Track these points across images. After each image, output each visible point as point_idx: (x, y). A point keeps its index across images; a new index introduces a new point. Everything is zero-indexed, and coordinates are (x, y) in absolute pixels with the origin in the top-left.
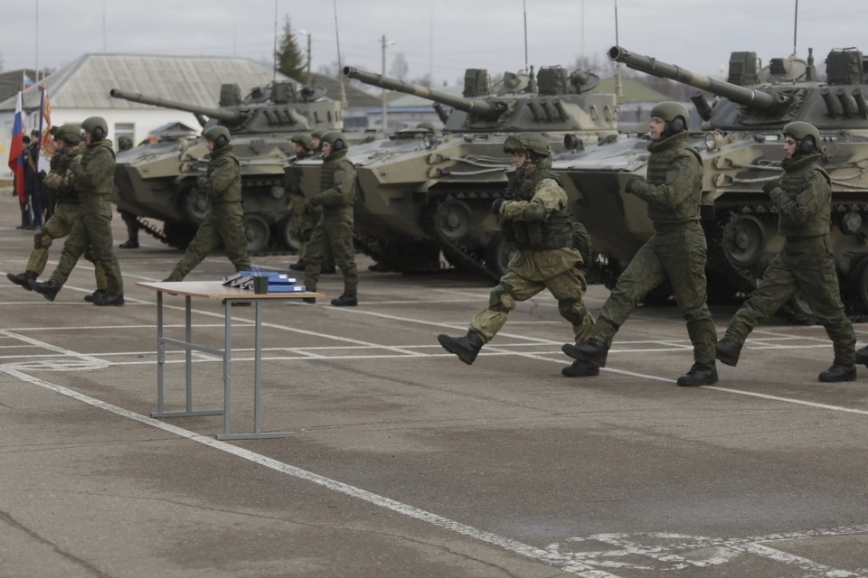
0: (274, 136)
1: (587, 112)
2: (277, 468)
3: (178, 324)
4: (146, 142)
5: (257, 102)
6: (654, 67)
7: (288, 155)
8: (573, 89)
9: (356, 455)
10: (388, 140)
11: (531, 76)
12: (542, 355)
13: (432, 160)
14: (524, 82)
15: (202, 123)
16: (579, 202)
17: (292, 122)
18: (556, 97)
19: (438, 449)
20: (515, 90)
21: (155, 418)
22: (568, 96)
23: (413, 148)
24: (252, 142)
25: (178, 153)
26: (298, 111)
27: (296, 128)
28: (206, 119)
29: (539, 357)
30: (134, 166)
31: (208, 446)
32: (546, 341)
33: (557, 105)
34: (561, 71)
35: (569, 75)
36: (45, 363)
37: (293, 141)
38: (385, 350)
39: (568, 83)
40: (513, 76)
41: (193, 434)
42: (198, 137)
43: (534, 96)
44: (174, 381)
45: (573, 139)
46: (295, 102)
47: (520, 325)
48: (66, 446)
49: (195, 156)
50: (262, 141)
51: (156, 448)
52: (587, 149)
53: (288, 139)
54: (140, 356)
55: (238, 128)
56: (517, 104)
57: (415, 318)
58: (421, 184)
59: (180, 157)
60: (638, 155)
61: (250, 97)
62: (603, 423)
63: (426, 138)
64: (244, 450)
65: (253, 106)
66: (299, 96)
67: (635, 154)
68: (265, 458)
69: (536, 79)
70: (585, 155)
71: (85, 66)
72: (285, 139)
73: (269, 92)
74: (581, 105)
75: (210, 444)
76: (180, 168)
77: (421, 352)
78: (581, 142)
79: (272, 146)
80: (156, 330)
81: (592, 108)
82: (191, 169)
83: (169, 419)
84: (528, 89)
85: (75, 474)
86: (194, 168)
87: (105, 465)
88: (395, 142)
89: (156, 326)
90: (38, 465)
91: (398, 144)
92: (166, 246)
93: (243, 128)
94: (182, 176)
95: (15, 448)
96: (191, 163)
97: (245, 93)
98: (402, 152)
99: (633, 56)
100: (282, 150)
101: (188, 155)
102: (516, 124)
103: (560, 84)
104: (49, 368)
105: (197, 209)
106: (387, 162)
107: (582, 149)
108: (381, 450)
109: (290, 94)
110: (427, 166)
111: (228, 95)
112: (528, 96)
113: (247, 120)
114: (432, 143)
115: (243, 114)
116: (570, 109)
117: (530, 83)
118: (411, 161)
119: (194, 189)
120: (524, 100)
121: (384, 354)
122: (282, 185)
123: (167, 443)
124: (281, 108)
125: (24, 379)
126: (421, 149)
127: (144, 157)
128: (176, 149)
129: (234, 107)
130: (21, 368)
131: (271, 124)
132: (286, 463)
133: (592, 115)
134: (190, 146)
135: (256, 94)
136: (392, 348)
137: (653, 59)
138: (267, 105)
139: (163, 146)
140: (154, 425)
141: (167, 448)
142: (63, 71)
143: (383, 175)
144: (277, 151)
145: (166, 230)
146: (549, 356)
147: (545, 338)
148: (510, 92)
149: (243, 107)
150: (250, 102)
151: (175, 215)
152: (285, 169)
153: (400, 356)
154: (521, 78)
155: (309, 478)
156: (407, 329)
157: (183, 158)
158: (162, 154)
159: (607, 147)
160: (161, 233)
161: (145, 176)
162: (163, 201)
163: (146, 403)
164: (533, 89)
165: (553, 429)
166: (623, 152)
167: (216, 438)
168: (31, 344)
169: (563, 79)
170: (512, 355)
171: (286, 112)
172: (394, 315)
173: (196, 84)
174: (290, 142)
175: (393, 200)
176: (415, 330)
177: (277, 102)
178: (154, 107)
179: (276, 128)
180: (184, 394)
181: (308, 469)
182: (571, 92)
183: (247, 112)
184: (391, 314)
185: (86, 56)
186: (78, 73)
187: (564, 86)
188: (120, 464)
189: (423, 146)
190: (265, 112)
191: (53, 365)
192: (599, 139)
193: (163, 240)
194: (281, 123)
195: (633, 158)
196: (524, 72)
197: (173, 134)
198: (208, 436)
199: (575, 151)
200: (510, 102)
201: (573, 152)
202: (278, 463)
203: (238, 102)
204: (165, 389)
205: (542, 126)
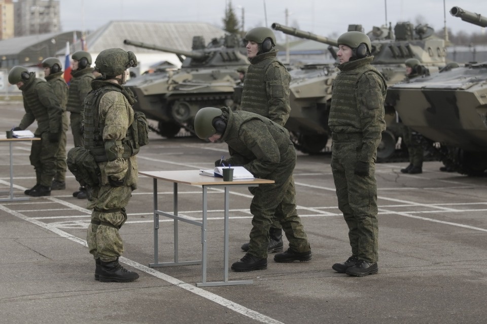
0: (226, 68)
1: (426, 51)
2: (242, 312)
3: (168, 191)
4: (147, 72)
5: (215, 47)
6: (480, 21)
7: (235, 79)
8: (418, 36)
9: (299, 300)
10: (300, 70)
11: (390, 29)
12: (413, 214)
13: (329, 82)
14: (386, 33)
15: (181, 60)
16: (428, 109)
17: (237, 59)
18: (407, 42)
19: (359, 295)
20: (380, 38)
21: (152, 267)
22: (415, 41)
23: (317, 75)
24: (213, 72)
25: (166, 79)
26: (241, 53)
27: (240, 63)
28: (184, 57)
29: (411, 216)
30: (138, 87)
31: (191, 293)
32: (412, 203)
33: (408, 47)
34: (409, 25)
35: (414, 28)
36: (78, 223)
37: (238, 71)
38: (306, 210)
39: (414, 33)
40: (378, 29)
41: (179, 281)
42: (179, 69)
43: (392, 41)
44: (166, 235)
45: (423, 68)
46: (239, 47)
47: (391, 191)
48: (88, 293)
49: (177, 80)
50: (219, 71)
51: (153, 295)
52: (432, 75)
53: (235, 70)
54: (142, 217)
55: (204, 63)
56: (382, 47)
57: (322, 186)
58: (322, 98)
59: (168, 81)
60: (468, 79)
61: (211, 45)
62: (472, 272)
63: (325, 69)
64: (217, 296)
65: (213, 49)
66: (241, 43)
67: (465, 78)
68: (233, 303)
69: (393, 31)
70: (431, 79)
71: (111, 28)
72: (233, 70)
73: (223, 41)
74: (423, 46)
75: (192, 291)
76: (168, 88)
77: (331, 212)
78: (428, 71)
79: (225, 74)
80: (153, 196)
81: (429, 48)
82: (175, 89)
83: (162, 269)
84: (388, 37)
85: (92, 319)
86: (177, 88)
87: (114, 311)
88: (304, 71)
89: (153, 193)
90: (65, 311)
91: (306, 73)
92: (159, 137)
93: (207, 63)
94: (169, 93)
95: (50, 295)
96: (174, 85)
97: (207, 41)
98: (310, 78)
99: (466, 13)
100: (231, 76)
101: (173, 81)
102: (381, 59)
103: (409, 33)
104: (80, 226)
105: (178, 113)
106: (301, 84)
107: (428, 75)
108: (317, 296)
109: (236, 42)
110: (325, 87)
111: (198, 43)
112: (388, 41)
113: (209, 58)
114: (328, 71)
115: (207, 54)
116: (415, 49)
117: (389, 33)
118: (316, 83)
119: (177, 102)
120: (386, 44)
121: (307, 214)
122: (232, 98)
123: (161, 289)
124: (230, 51)
125: (62, 236)
126: (322, 76)
127: (146, 82)
128: (165, 77)
129: (201, 50)
130: (61, 226)
131: (224, 60)
132: (248, 308)
133: (429, 53)
134: (174, 74)
135: (215, 42)
136: (311, 209)
137: (480, 15)
138: (222, 49)
139: (157, 75)
140: (152, 273)
141: (161, 294)
142: (98, 31)
143: (298, 92)
144: (228, 77)
145: (159, 127)
146: (417, 215)
147: (410, 201)
148: (376, 39)
149: (207, 50)
150: (211, 47)
151: (165, 118)
152: (235, 89)
153: (317, 215)
154: (384, 30)
155: (266, 321)
156: (318, 194)
157: (170, 82)
158: (156, 79)
159: (445, 74)
160: (157, 129)
161: (146, 93)
162: (157, 109)
163: (146, 255)
164: (391, 36)
165: (438, 276)
166: (457, 77)
167: (196, 286)
168: (69, 208)
169: (411, 31)
170: (393, 214)
171: (234, 53)
172: (309, 184)
173: (177, 38)
174: (236, 72)
175: (305, 109)
176: (324, 195)
177: (228, 47)
178: (151, 51)
179: (227, 63)
180: (172, 247)
181: (265, 313)
182: (416, 39)
183: (209, 53)
184: (306, 183)
185: (111, 22)
186: (107, 32)
187: (412, 35)
188: (126, 309)
189: (323, 74)
190: (221, 54)
191: (83, 224)
192: (440, 68)
193: (158, 133)
194: (230, 60)
195: (463, 80)
196: (385, 26)
197: (162, 67)
198: (190, 283)
199: (424, 76)
200: (377, 45)
201: (423, 77)
202: (243, 308)
203: (203, 47)
204: (159, 243)
205: (398, 60)
